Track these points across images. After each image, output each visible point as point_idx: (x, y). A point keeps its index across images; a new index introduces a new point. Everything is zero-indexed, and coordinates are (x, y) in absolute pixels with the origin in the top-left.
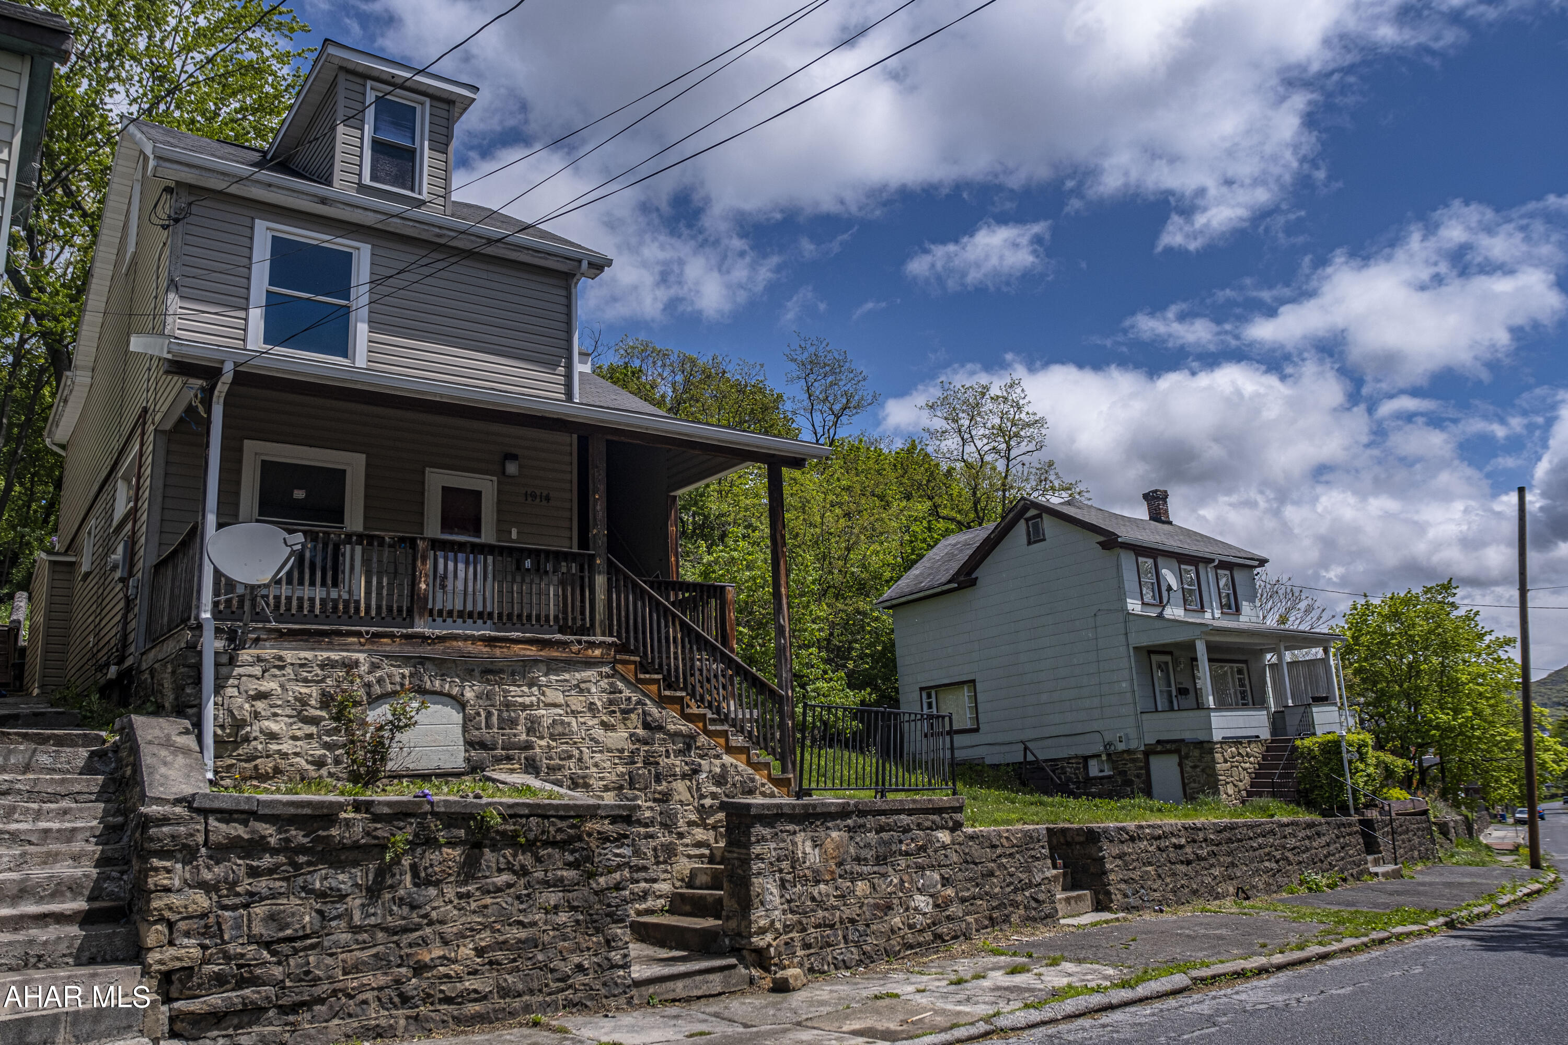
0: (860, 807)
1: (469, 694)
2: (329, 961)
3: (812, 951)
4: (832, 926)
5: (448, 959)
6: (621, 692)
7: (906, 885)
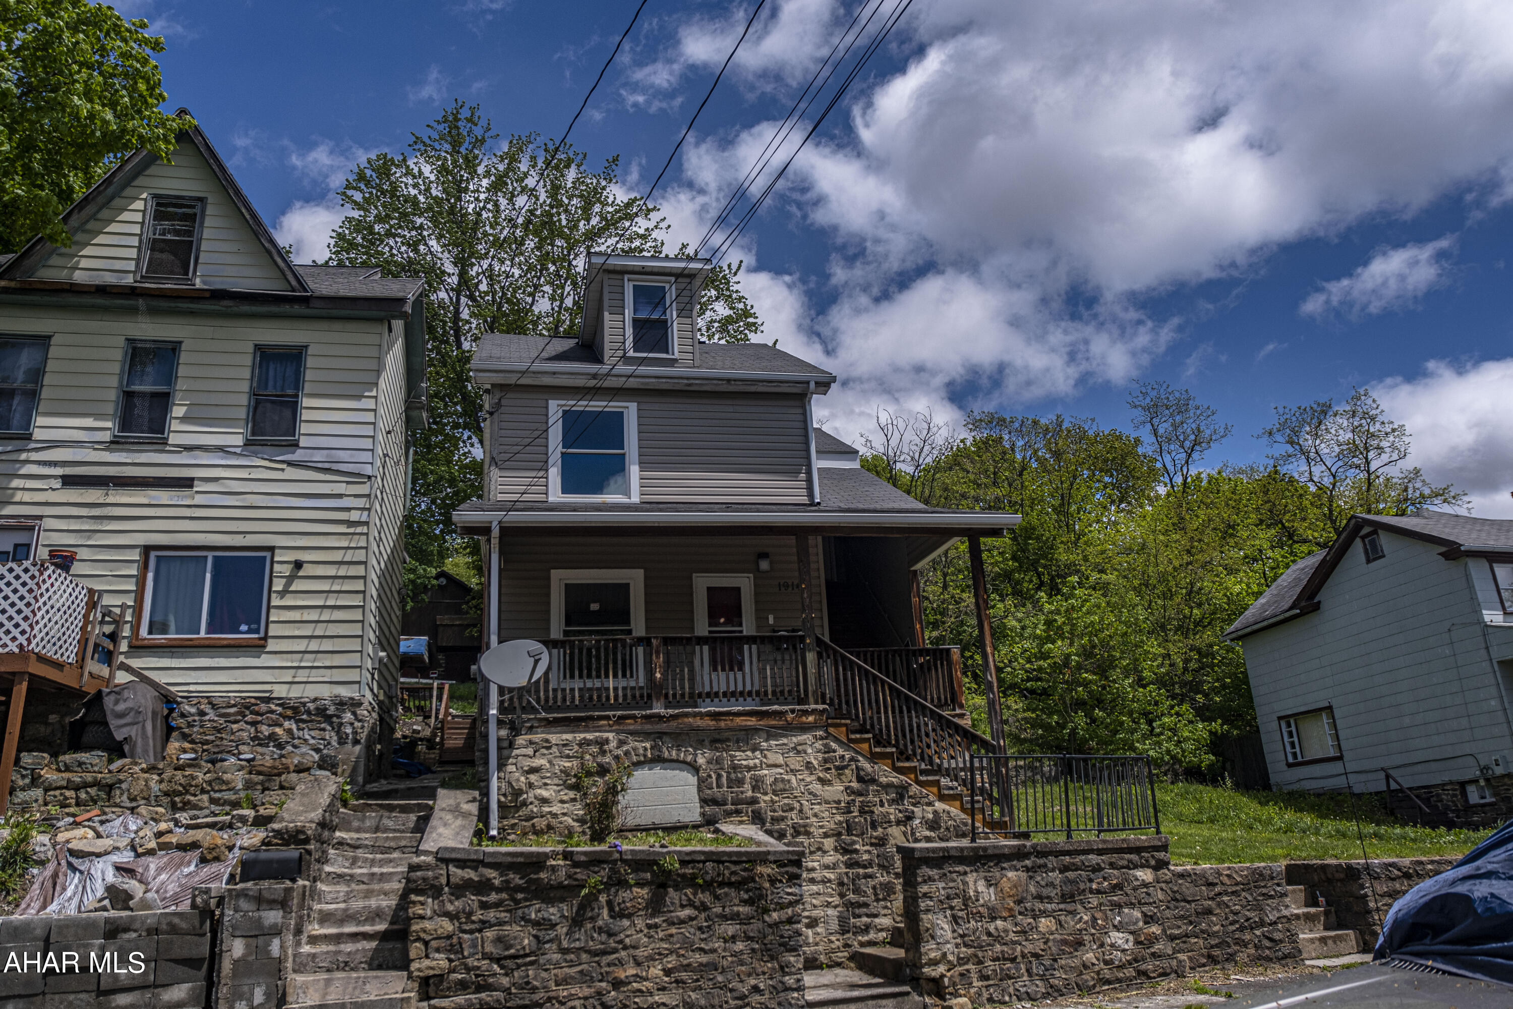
0: (1039, 848)
1: (701, 761)
2: (544, 974)
3: (991, 982)
4: (1013, 960)
5: (641, 978)
6: (834, 751)
7: (1100, 922)
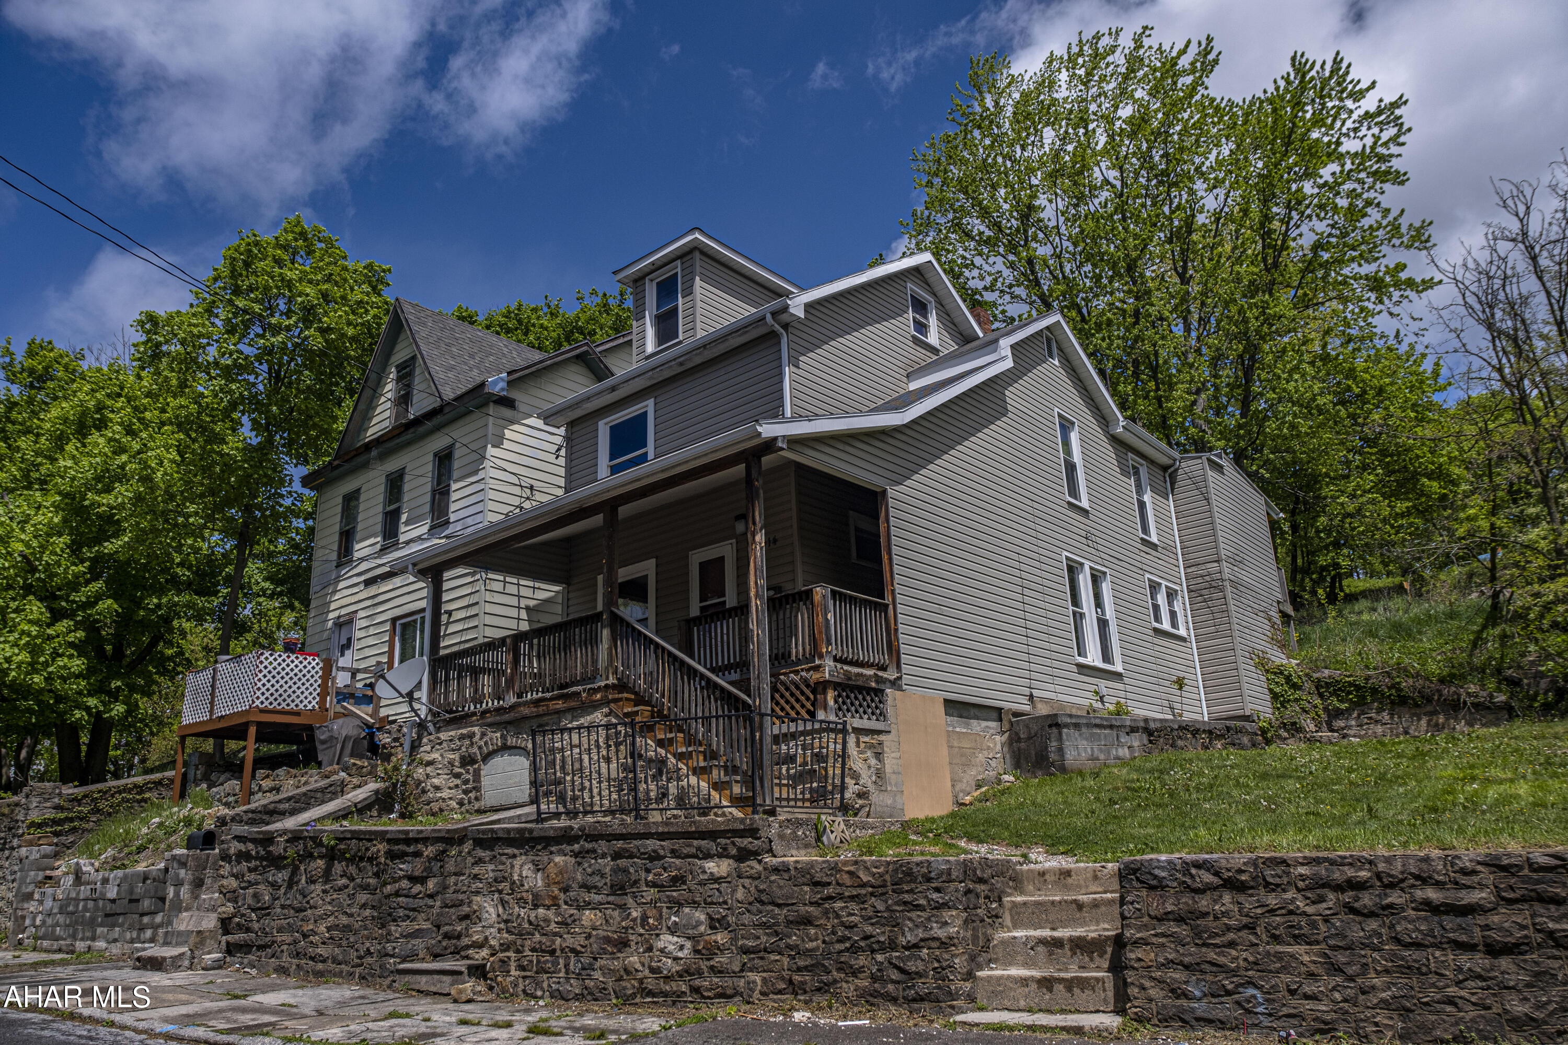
0: (587, 831)
1: (530, 746)
3: (528, 974)
4: (552, 952)
7: (651, 921)
